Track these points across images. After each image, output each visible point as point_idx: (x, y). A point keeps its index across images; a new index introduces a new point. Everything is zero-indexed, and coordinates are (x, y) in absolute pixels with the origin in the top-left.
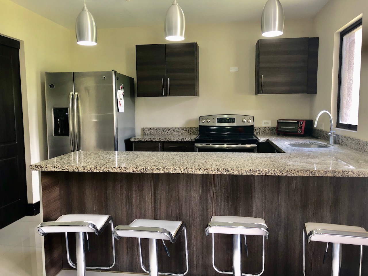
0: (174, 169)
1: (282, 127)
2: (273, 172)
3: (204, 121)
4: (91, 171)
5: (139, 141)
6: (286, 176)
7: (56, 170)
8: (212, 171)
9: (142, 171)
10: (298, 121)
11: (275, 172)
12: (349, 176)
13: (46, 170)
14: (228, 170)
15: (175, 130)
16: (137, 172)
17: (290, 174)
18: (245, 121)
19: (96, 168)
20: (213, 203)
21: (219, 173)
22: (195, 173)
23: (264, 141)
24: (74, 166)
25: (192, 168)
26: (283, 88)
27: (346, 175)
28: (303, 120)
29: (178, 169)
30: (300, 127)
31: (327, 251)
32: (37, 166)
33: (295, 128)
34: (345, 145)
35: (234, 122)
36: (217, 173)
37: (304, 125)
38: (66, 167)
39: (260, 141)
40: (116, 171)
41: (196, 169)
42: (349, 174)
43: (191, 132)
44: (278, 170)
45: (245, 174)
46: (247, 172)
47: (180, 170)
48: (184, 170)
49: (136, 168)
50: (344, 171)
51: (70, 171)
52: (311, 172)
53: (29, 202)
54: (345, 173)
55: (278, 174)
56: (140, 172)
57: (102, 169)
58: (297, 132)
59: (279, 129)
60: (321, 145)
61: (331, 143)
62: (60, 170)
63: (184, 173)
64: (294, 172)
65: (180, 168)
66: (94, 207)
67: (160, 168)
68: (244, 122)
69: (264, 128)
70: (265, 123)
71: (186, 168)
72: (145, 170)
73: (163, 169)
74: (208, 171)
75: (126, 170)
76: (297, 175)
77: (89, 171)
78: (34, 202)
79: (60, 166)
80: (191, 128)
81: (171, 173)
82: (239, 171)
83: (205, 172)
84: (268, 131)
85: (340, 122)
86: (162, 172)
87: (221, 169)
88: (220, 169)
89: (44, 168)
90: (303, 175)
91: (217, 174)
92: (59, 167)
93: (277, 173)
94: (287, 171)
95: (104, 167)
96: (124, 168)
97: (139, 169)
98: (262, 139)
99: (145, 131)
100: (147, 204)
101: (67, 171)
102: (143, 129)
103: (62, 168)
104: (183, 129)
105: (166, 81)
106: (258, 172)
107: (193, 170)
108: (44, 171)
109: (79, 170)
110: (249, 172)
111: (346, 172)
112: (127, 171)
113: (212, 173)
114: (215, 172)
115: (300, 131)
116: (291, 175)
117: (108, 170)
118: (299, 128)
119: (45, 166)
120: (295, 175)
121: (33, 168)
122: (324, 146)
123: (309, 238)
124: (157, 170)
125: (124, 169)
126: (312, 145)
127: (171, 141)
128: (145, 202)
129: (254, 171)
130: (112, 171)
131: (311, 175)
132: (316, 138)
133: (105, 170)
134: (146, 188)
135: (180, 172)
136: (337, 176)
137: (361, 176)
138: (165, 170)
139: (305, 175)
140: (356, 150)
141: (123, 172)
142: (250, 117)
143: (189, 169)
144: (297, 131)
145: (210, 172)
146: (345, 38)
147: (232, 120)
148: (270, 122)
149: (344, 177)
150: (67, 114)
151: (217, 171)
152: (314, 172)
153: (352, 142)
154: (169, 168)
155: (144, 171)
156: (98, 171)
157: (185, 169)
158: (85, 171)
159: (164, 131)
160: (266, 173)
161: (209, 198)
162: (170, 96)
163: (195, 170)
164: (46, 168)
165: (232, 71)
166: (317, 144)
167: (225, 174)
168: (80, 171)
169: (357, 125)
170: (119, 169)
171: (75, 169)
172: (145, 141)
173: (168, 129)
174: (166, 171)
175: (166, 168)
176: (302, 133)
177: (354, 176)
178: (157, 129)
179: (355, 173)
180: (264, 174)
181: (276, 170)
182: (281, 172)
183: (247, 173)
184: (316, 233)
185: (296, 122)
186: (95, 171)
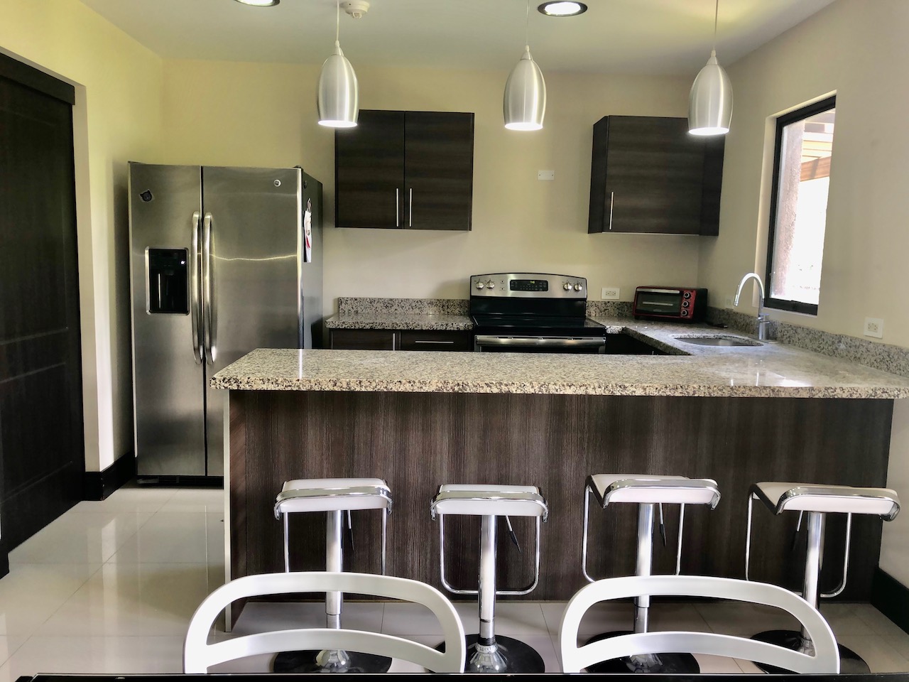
0: (520, 386)
1: (644, 303)
2: (706, 391)
3: (481, 287)
4: (350, 388)
5: (345, 329)
6: (730, 397)
7: (271, 387)
8: (594, 388)
9: (456, 389)
10: (682, 291)
11: (711, 391)
12: (836, 397)
13: (248, 388)
14: (625, 387)
15: (414, 305)
16: (445, 391)
17: (736, 393)
18: (570, 287)
19: (360, 382)
20: (573, 453)
21: (607, 393)
22: (561, 393)
23: (616, 332)
24: (312, 380)
25: (555, 384)
26: (654, 221)
27: (831, 394)
28: (692, 290)
29: (528, 385)
30: (685, 304)
31: (798, 530)
32: (226, 380)
33: (674, 305)
34: (789, 341)
35: (546, 289)
36: (604, 392)
37: (692, 300)
38: (294, 382)
39: (609, 331)
40: (402, 389)
41: (563, 385)
42: (835, 393)
43: (449, 310)
44: (715, 386)
45: (656, 394)
46: (660, 390)
47: (532, 387)
48: (540, 388)
49: (445, 382)
50: (828, 388)
51: (303, 389)
52: (773, 391)
53: (89, 467)
54: (829, 391)
55: (716, 395)
56: (451, 391)
57: (374, 384)
58: (679, 314)
59: (639, 307)
60: (738, 340)
61: (760, 338)
62: (281, 388)
63: (540, 393)
64: (744, 389)
65: (531, 383)
66: (323, 467)
67: (492, 383)
68: (568, 290)
69: (605, 303)
70: (608, 294)
71: (543, 383)
72: (461, 387)
73: (497, 385)
74: (587, 388)
75: (424, 388)
76: (749, 396)
77: (344, 390)
78: (101, 469)
79: (280, 380)
80: (448, 301)
81: (515, 392)
82: (645, 389)
83: (581, 391)
84: (612, 311)
85: (773, 296)
86: (495, 390)
87: (612, 386)
88: (610, 385)
89: (243, 384)
90: (759, 396)
91: (604, 394)
92: (279, 382)
93: (714, 391)
94: (732, 388)
95: (377, 381)
96: (419, 382)
97: (450, 386)
98: (614, 328)
99: (343, 304)
100: (438, 457)
101: (295, 389)
102: (340, 302)
103: (285, 384)
104: (431, 303)
105: (404, 194)
106: (680, 390)
107: (557, 387)
108: (243, 390)
109: (323, 387)
110: (663, 390)
111: (832, 390)
112: (426, 389)
113: (594, 393)
114: (599, 392)
115: (684, 313)
116: (738, 396)
117: (386, 387)
118: (683, 305)
119: (246, 380)
120: (745, 396)
121: (218, 383)
122: (747, 343)
123: (782, 505)
124: (485, 387)
125: (418, 385)
126: (721, 342)
127: (420, 329)
128: (435, 453)
129: (673, 389)
130: (395, 389)
131: (772, 395)
132: (720, 326)
133: (378, 387)
134: (438, 425)
135: (532, 391)
136: (816, 397)
137: (855, 397)
138: (503, 387)
139: (762, 396)
140: (815, 350)
141: (416, 390)
142: (580, 281)
143: (550, 386)
144: (677, 311)
145: (591, 392)
146: (786, 129)
147: (542, 285)
148: (617, 291)
149: (827, 398)
150: (183, 263)
151: (603, 388)
152: (778, 391)
153: (807, 336)
154: (510, 383)
155: (459, 389)
156: (363, 389)
157: (542, 386)
158: (336, 389)
159: (387, 307)
160: (694, 392)
161: (565, 443)
162: (412, 228)
163: (563, 388)
164: (248, 383)
165: (540, 178)
166: (728, 338)
167: (620, 394)
168: (326, 390)
169: (817, 303)
170: (408, 385)
171: (313, 385)
172: (359, 329)
173: (397, 302)
174: (504, 389)
175: (505, 382)
176: (689, 317)
177: (845, 396)
178: (372, 301)
179: (846, 392)
180: (691, 395)
181: (712, 386)
182: (720, 390)
183: (660, 392)
184: (795, 494)
185: (678, 292)
186: (358, 389)
